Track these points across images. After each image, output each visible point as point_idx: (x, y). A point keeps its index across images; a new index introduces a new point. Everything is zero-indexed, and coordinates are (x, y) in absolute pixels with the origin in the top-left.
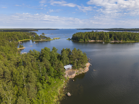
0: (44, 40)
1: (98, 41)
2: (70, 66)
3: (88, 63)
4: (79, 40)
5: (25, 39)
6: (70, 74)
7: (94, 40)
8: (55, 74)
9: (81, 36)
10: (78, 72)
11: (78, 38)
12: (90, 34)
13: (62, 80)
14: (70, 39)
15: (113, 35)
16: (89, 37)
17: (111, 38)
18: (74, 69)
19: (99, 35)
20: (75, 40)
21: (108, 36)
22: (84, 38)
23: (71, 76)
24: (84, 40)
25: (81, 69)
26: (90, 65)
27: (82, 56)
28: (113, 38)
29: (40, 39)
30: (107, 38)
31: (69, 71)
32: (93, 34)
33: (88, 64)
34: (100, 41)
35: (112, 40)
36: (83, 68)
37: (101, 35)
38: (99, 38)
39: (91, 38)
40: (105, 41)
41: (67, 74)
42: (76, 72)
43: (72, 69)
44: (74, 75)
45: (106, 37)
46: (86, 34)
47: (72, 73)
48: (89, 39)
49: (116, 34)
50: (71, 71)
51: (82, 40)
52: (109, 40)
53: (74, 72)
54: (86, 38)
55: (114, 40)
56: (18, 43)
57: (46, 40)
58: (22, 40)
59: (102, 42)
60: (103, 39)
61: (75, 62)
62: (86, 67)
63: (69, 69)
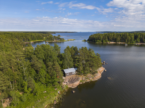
0: (58, 41)
1: (120, 43)
2: (73, 70)
3: (102, 67)
4: (96, 42)
5: (38, 40)
6: (72, 81)
7: (114, 42)
8: (47, 80)
9: (99, 37)
10: (84, 79)
11: (95, 39)
12: (109, 35)
13: (56, 89)
14: (86, 41)
15: (139, 36)
16: (108, 38)
17: (136, 39)
18: (79, 74)
19: (120, 36)
20: (91, 41)
21: (133, 37)
22: (102, 39)
23: (71, 85)
24: (102, 42)
25: (89, 75)
26: (104, 71)
27: (93, 58)
28: (138, 40)
29: (53, 40)
30: (131, 40)
31: (71, 76)
32: (113, 35)
33: (102, 69)
34: (122, 43)
35: (137, 42)
36: (93, 74)
37: (123, 35)
38: (121, 39)
39: (110, 40)
40: (129, 43)
41: (67, 81)
42: (81, 79)
43: (77, 74)
44: (77, 83)
45: (130, 38)
46: (105, 35)
47: (74, 80)
48: (108, 40)
49: (143, 35)
50: (74, 76)
51: (100, 41)
52: (134, 42)
53: (77, 79)
54: (105, 40)
55: (141, 43)
56: (30, 43)
57: (60, 41)
58: (35, 40)
59: (125, 44)
60: (125, 41)
61: (81, 64)
62: (97, 72)
63: (71, 73)
